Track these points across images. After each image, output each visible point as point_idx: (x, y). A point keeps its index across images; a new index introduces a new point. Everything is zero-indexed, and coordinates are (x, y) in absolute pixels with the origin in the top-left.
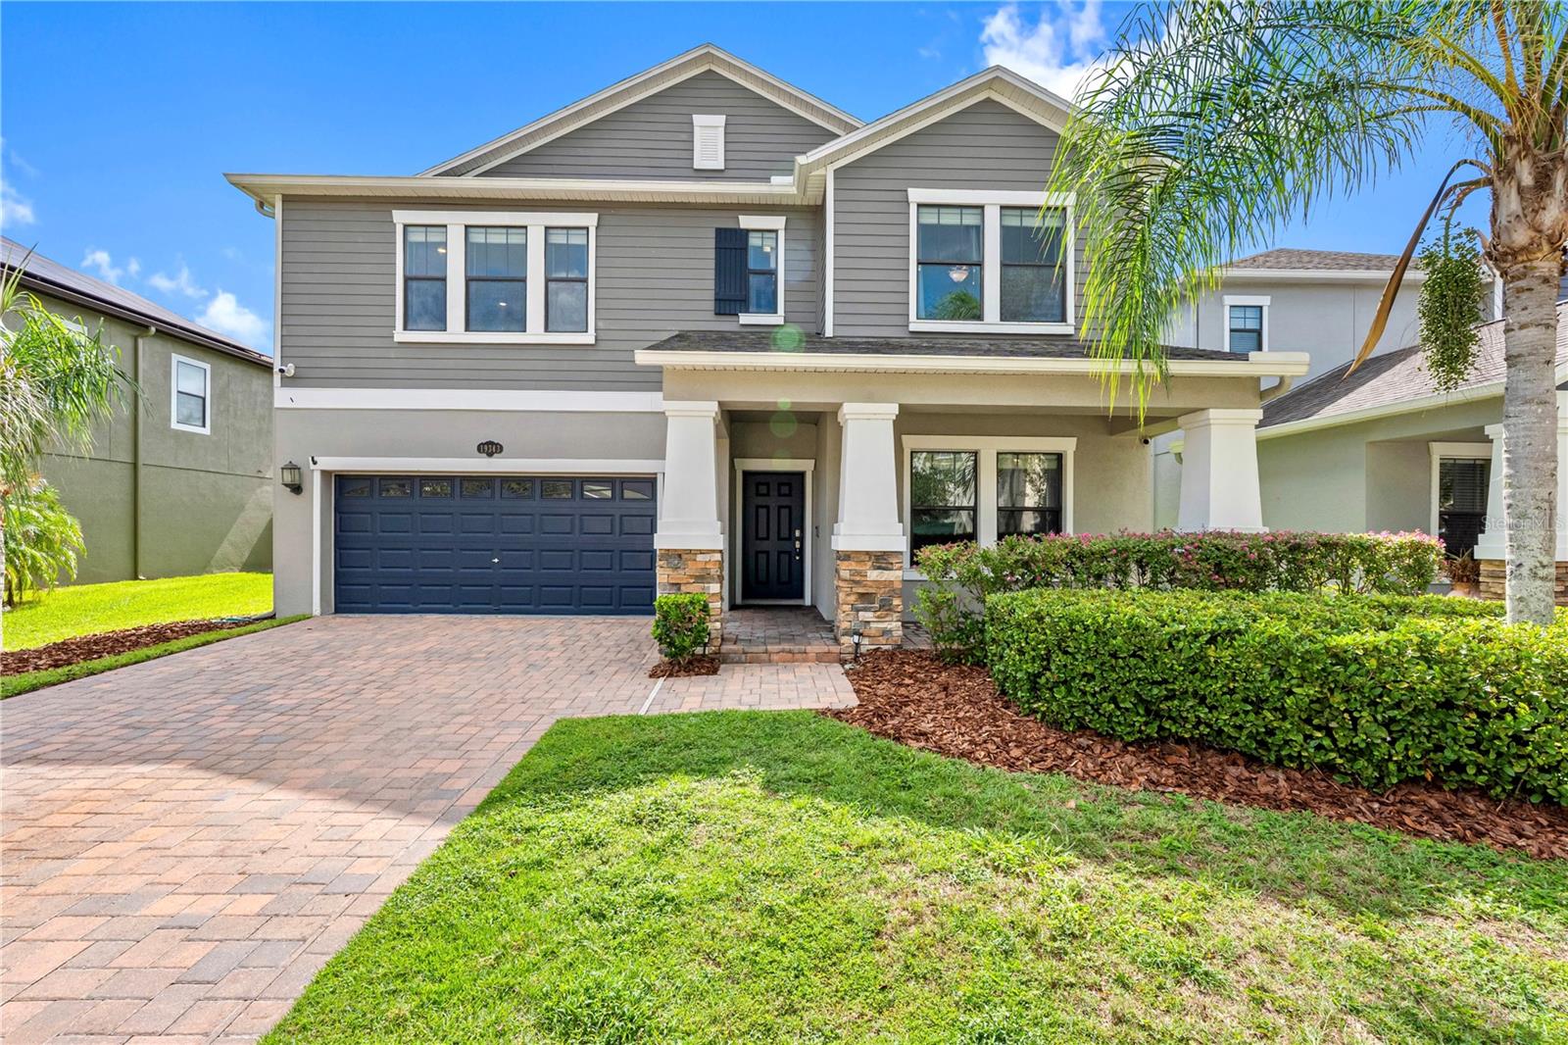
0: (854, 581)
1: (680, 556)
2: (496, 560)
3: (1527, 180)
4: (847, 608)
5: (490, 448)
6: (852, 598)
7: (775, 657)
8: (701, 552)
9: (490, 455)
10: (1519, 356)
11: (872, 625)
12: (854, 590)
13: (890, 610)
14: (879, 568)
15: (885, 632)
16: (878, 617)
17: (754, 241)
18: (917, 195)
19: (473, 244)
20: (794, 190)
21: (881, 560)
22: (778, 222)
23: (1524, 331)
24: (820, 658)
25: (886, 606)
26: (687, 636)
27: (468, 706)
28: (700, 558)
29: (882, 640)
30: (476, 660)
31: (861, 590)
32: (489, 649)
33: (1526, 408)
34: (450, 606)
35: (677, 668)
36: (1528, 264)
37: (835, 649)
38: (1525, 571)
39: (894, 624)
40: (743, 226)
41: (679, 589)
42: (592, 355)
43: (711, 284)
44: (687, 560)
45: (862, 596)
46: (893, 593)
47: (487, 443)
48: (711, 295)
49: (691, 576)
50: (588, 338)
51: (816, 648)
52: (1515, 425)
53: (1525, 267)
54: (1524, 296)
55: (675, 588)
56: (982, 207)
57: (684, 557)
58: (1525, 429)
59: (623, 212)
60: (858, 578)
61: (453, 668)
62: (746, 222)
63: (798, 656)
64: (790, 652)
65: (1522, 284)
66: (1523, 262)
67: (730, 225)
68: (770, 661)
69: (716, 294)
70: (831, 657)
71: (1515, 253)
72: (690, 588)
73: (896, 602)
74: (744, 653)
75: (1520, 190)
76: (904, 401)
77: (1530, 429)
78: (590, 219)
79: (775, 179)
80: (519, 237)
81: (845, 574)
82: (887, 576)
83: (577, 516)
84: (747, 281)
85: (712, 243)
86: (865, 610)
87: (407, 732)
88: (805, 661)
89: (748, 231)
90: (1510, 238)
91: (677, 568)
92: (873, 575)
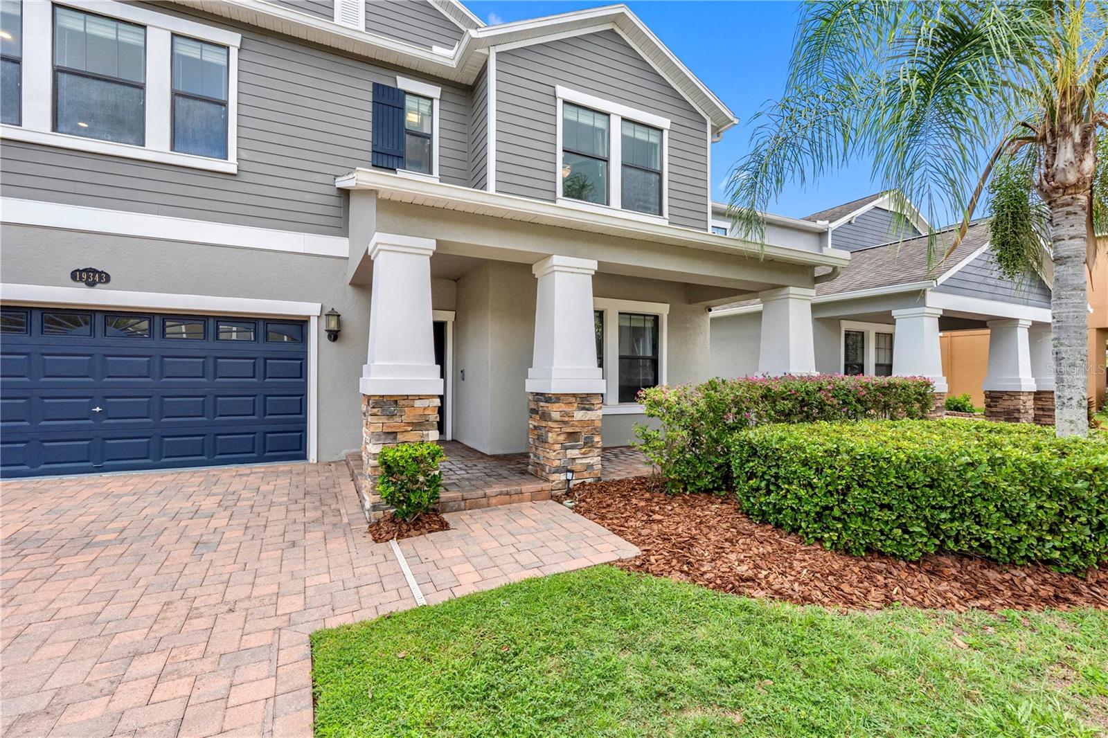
0: (563, 422)
1: (396, 402)
2: (98, 409)
3: (1078, 139)
4: (557, 447)
5: (91, 277)
6: (562, 438)
7: (493, 501)
8: (420, 397)
9: (91, 284)
10: (1069, 257)
11: (577, 461)
12: (564, 430)
13: (592, 446)
14: (584, 409)
15: (589, 467)
16: (583, 454)
17: (410, 102)
18: (563, 92)
19: (63, 29)
20: (454, 64)
21: (585, 400)
22: (434, 91)
23: (1072, 241)
24: (534, 497)
25: (589, 443)
26: (425, 491)
27: (138, 635)
28: (418, 403)
29: (586, 474)
30: (105, 545)
31: (569, 430)
32: (118, 524)
33: (1074, 292)
34: (26, 468)
35: (405, 527)
36: (1074, 196)
37: (546, 486)
38: (1074, 402)
39: (596, 459)
40: (400, 86)
41: (395, 438)
42: (231, 185)
43: (369, 136)
44: (404, 406)
45: (570, 434)
46: (596, 431)
47: (85, 270)
48: (369, 146)
49: (409, 424)
50: (230, 166)
51: (530, 487)
52: (1066, 304)
53: (1072, 198)
54: (1071, 217)
55: (391, 437)
56: (608, 115)
57: (401, 402)
58: (1073, 307)
59: (270, 41)
60: (566, 419)
61: (75, 563)
62: (404, 83)
63: (515, 497)
64: (508, 494)
65: (1070, 209)
66: (1071, 194)
67: (389, 83)
68: (489, 505)
69: (373, 145)
70: (543, 495)
71: (1065, 188)
72: (408, 437)
73: (597, 439)
74: (464, 500)
75: (1074, 146)
76: (600, 260)
77: (1077, 307)
78: (233, 39)
79: (437, 49)
80: (136, 37)
81: (556, 416)
82: (590, 415)
83: (211, 360)
84: (404, 140)
85: (369, 97)
86: (572, 448)
87: (46, 723)
88: (521, 501)
89: (406, 93)
90: (1065, 176)
91: (392, 415)
92: (579, 415)
